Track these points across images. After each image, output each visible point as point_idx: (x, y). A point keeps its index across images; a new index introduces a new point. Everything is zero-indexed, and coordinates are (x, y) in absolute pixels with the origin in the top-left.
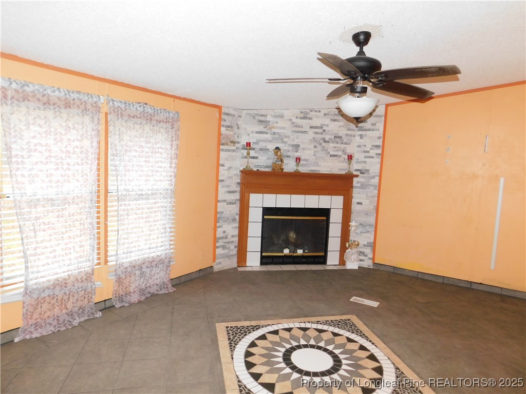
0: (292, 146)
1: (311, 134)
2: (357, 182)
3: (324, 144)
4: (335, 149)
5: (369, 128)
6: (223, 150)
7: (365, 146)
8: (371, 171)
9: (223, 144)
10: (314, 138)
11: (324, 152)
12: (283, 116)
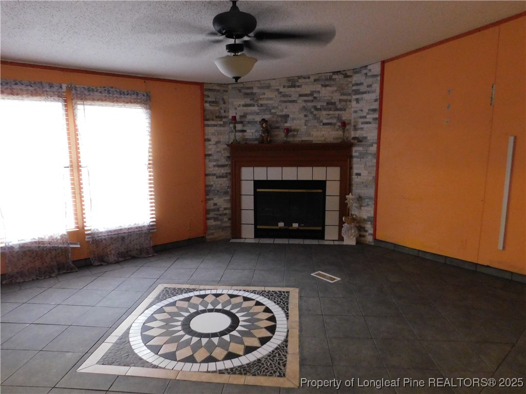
0: (281, 116)
1: (301, 103)
2: (356, 151)
3: (315, 112)
4: (329, 117)
5: (365, 90)
6: (208, 126)
7: (362, 110)
8: (368, 138)
9: (208, 120)
10: (304, 107)
11: (316, 121)
12: (270, 86)
